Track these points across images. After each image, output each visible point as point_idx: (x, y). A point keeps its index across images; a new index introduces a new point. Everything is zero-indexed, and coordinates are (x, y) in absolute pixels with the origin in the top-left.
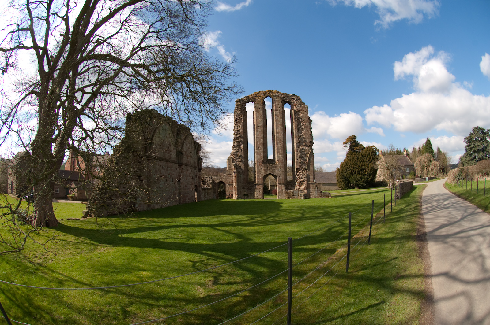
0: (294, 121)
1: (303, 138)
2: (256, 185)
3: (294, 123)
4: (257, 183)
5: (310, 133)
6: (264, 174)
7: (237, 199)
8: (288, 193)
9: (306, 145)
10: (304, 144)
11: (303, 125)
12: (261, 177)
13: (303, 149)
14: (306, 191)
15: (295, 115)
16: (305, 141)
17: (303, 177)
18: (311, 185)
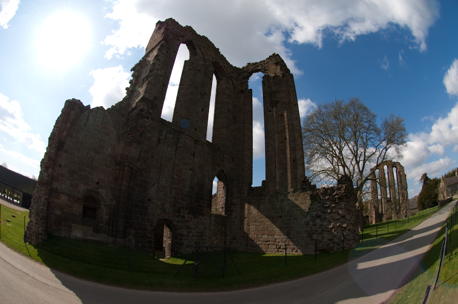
0: (398, 177)
1: (403, 186)
2: (383, 215)
3: (398, 179)
4: (384, 214)
5: (406, 183)
6: (387, 208)
7: (376, 223)
8: (398, 216)
9: (405, 190)
10: (404, 189)
11: (403, 179)
12: (386, 210)
13: (403, 192)
14: (405, 214)
15: (399, 174)
16: (404, 187)
17: (404, 207)
18: (408, 210)
